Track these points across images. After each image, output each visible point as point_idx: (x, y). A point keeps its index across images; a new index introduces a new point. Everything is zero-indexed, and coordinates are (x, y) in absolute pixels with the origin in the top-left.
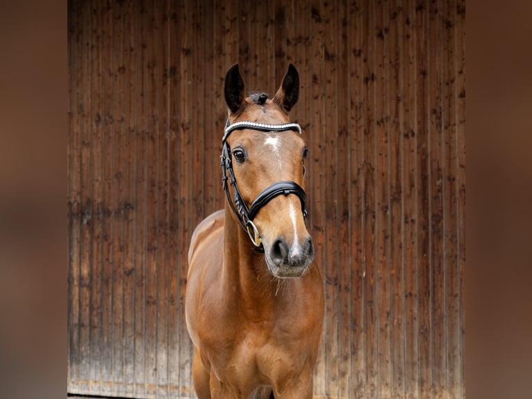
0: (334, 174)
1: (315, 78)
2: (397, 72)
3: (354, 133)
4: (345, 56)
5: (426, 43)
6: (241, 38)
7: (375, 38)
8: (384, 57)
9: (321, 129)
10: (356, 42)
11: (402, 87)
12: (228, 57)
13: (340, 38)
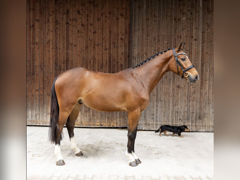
0: (84, 59)
1: (78, 31)
2: (103, 31)
3: (90, 48)
4: (87, 25)
5: (111, 23)
6: (55, 17)
7: (96, 20)
8: (99, 27)
9: (80, 46)
10: (91, 21)
11: (104, 35)
12: (51, 23)
13: (86, 20)
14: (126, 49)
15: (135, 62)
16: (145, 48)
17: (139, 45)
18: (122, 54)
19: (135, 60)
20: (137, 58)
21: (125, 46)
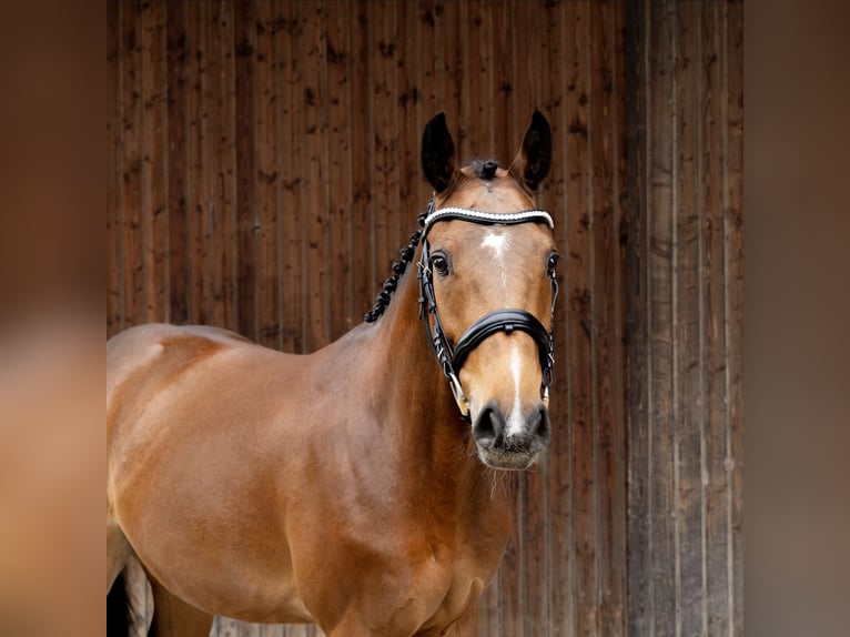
0: (346, 271)
1: (309, 95)
2: (459, 85)
3: (381, 196)
4: (364, 55)
5: (509, 34)
6: (171, 20)
7: (419, 24)
8: (434, 59)
9: (321, 188)
10: (385, 30)
11: (467, 112)
12: (147, 55)
13: (356, 23)
14: (610, 190)
15: (663, 275)
16: (728, 182)
17: (688, 165)
18: (585, 222)
19: (663, 262)
20: (675, 250)
21: (602, 172)
